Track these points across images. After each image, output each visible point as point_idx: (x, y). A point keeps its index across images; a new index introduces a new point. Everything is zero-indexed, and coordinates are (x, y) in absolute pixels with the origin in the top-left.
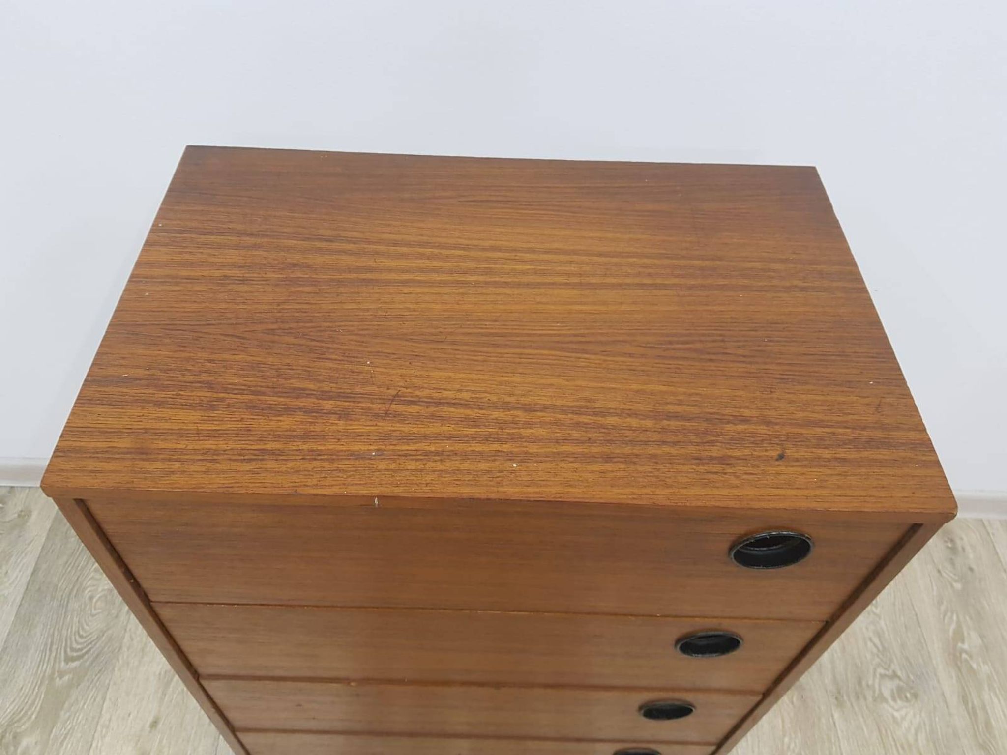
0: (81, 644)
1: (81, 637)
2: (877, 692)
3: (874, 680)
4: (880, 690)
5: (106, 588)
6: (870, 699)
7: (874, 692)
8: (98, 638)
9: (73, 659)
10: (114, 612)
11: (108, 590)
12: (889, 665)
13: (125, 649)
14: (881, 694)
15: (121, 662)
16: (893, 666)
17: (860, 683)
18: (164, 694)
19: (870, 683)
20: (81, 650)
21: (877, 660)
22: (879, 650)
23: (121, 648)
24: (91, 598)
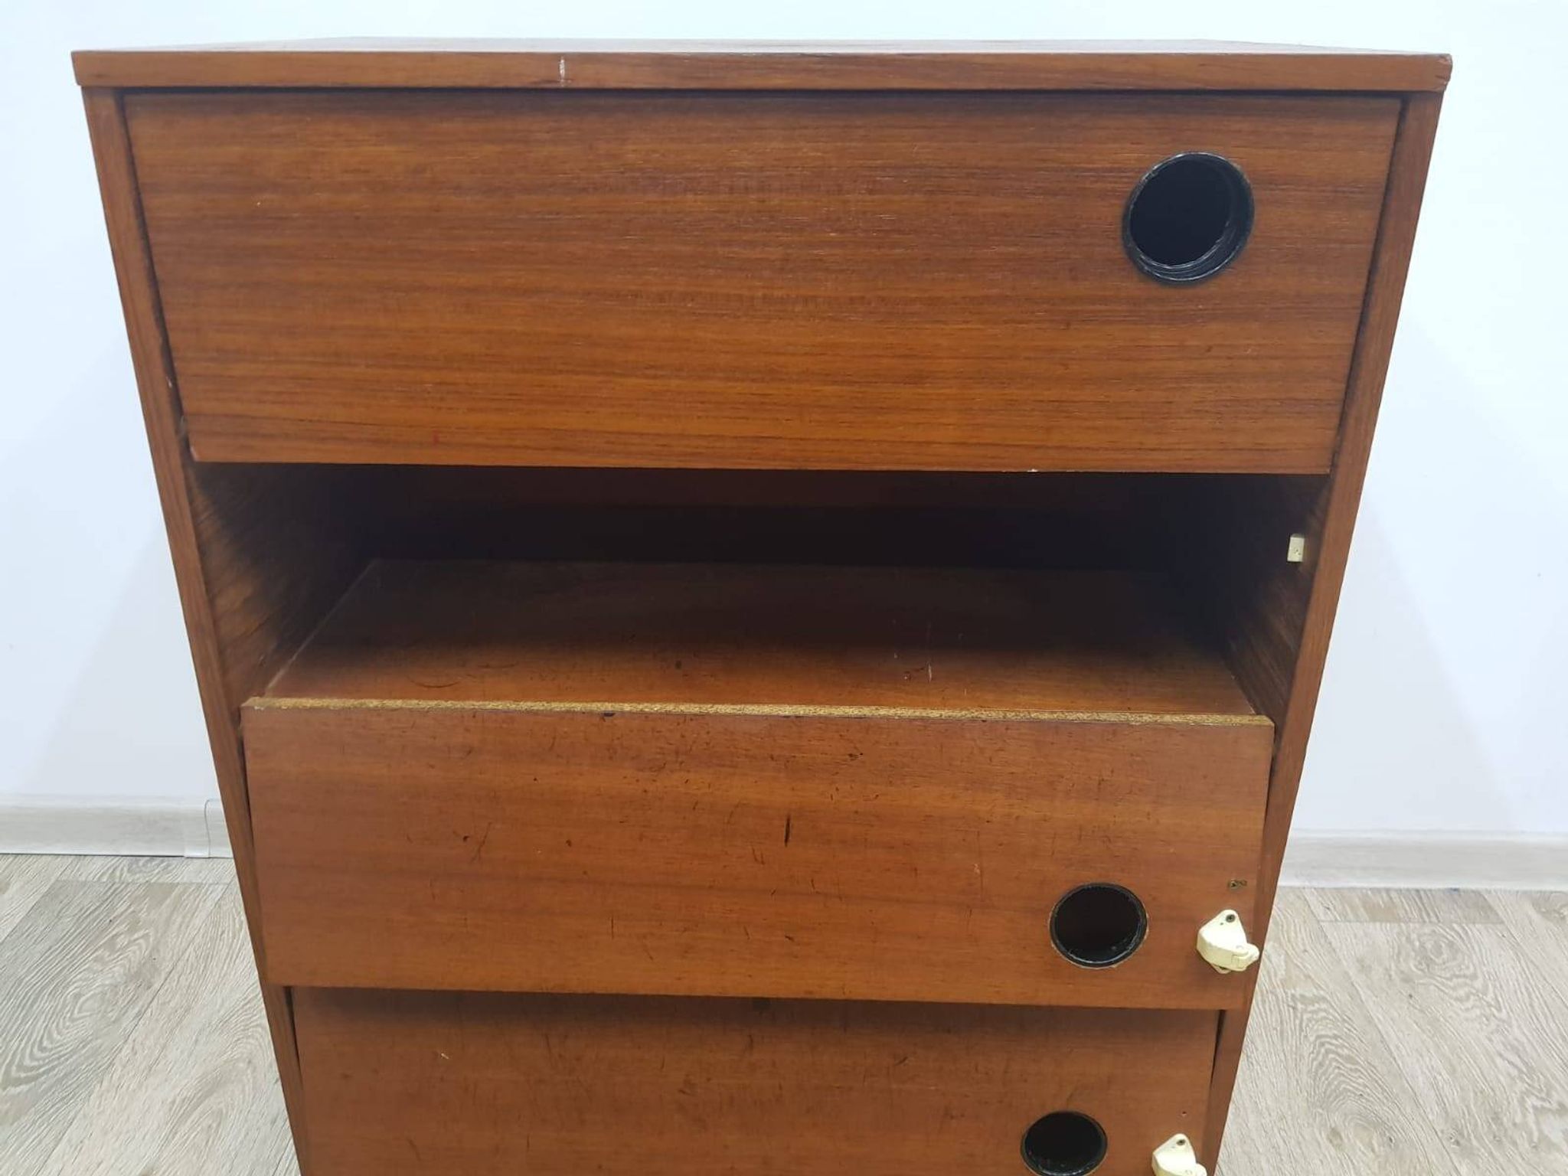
0: (38, 1060)
1: (42, 1049)
2: (1536, 1134)
3: (1524, 1116)
4: (1541, 1131)
5: (107, 982)
6: (1525, 1146)
7: (1530, 1134)
8: (74, 1052)
9: (19, 1082)
10: (113, 1015)
11: (111, 985)
12: (1548, 1094)
13: (118, 1066)
14: (1543, 1138)
15: (105, 1084)
16: (1555, 1096)
17: (1496, 1118)
18: (174, 1132)
19: (1518, 1119)
20: (33, 1068)
21: (1520, 1086)
22: (1520, 1071)
23: (111, 1064)
24: (77, 996)
